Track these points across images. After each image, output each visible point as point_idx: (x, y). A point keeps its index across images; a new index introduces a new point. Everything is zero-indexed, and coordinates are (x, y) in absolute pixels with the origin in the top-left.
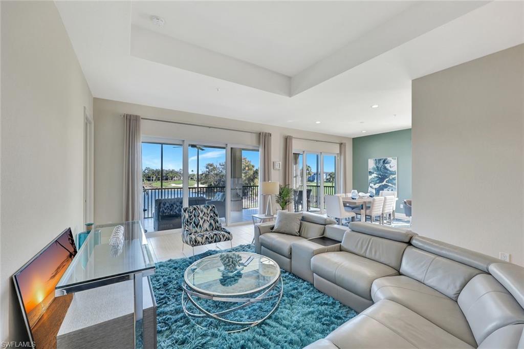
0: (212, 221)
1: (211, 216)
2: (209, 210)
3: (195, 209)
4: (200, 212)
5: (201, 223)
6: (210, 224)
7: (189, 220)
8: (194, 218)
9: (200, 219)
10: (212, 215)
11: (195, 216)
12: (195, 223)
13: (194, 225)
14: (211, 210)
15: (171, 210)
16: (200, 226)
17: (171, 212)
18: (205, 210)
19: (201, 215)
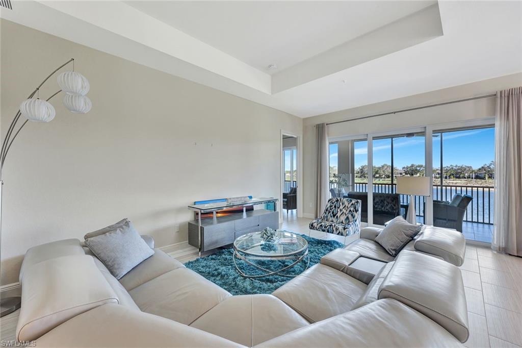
0: (350, 216)
1: (350, 211)
2: (351, 204)
3: (337, 201)
4: (341, 204)
5: (339, 214)
6: (347, 217)
7: (329, 209)
8: (334, 208)
9: (339, 210)
10: (352, 209)
11: (335, 207)
12: (333, 213)
13: (332, 215)
14: (352, 204)
15: (382, 206)
16: (337, 216)
17: (383, 208)
18: (346, 203)
19: (341, 207)
